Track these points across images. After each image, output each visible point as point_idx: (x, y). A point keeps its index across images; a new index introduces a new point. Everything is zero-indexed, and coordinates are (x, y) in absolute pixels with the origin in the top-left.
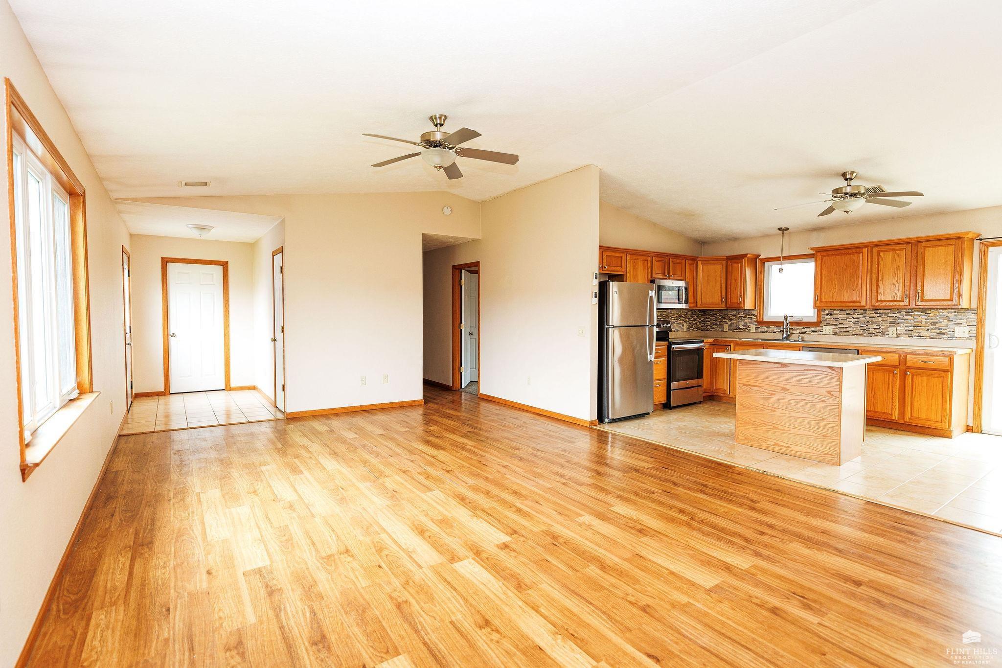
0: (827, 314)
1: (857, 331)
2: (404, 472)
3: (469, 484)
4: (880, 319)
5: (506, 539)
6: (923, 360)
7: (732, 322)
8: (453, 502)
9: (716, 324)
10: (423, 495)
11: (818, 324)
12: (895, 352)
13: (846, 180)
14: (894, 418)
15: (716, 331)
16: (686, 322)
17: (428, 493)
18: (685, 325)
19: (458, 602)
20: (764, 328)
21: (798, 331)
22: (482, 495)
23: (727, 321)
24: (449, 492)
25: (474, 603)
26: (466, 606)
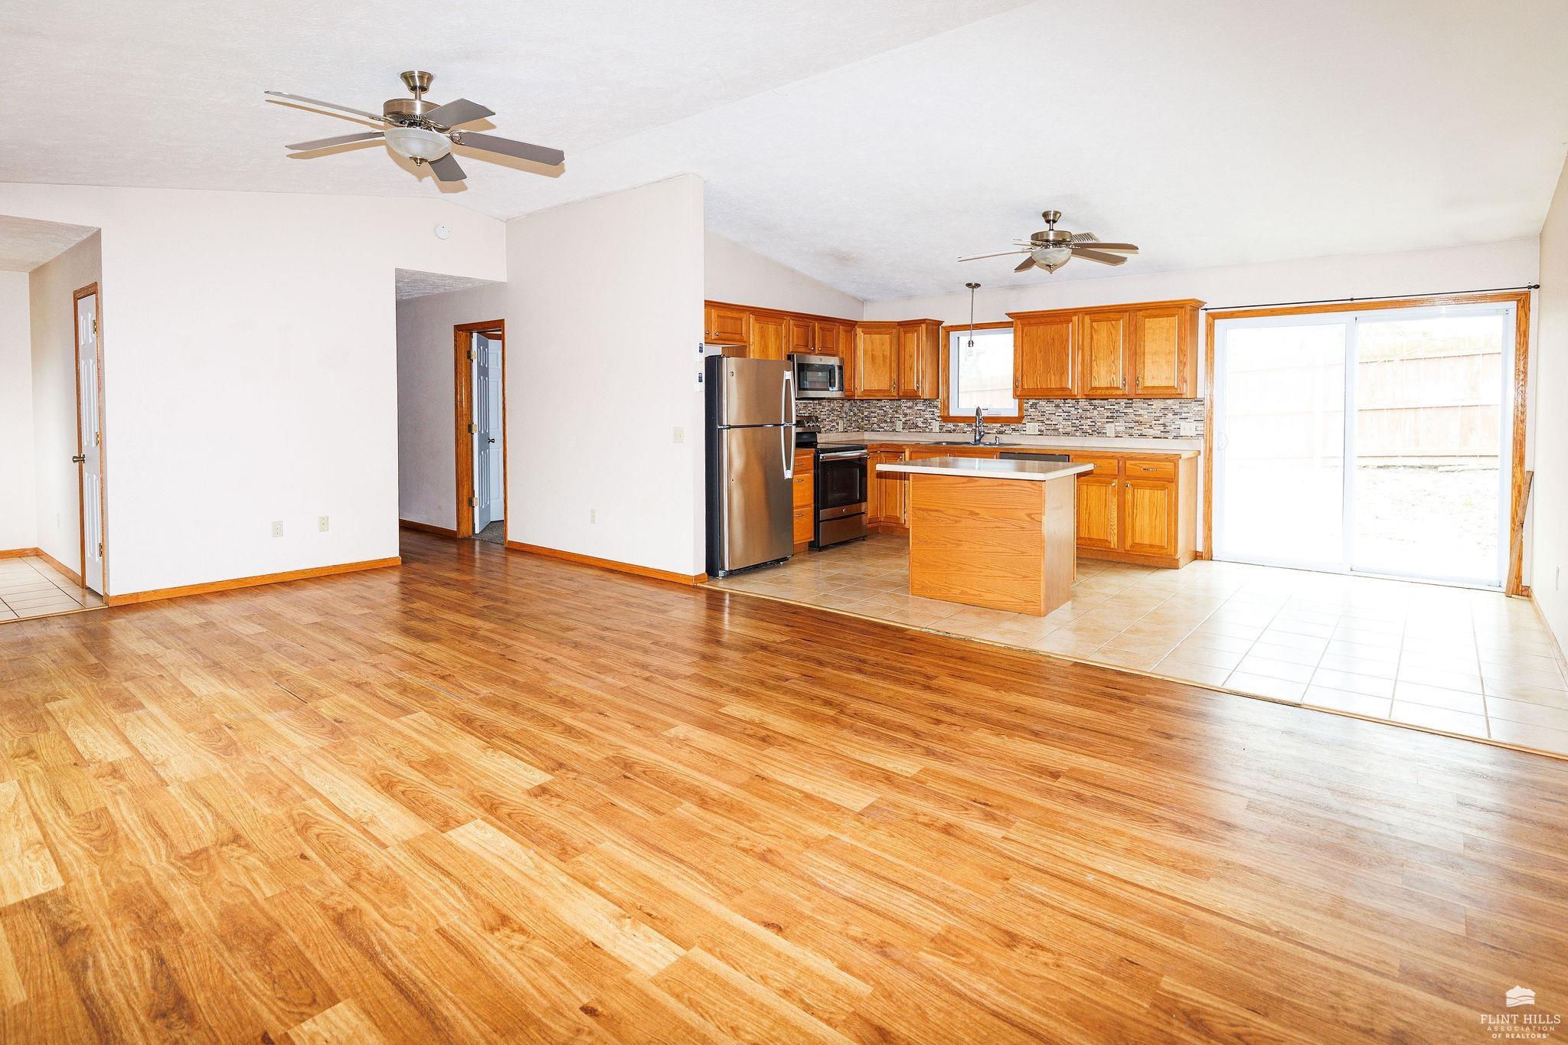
0: (1031, 406)
1: (1069, 429)
2: (358, 686)
3: (482, 696)
4: (1096, 412)
5: (541, 777)
6: (1145, 467)
7: (908, 418)
8: (449, 728)
9: (886, 421)
10: (393, 723)
11: (1019, 420)
12: (1112, 457)
13: (1048, 222)
14: (1112, 546)
15: (885, 431)
16: (842, 418)
17: (403, 719)
18: (841, 422)
19: (454, 896)
20: (951, 426)
21: (995, 430)
22: (505, 711)
23: (901, 417)
24: (445, 713)
25: (483, 892)
26: (468, 899)
